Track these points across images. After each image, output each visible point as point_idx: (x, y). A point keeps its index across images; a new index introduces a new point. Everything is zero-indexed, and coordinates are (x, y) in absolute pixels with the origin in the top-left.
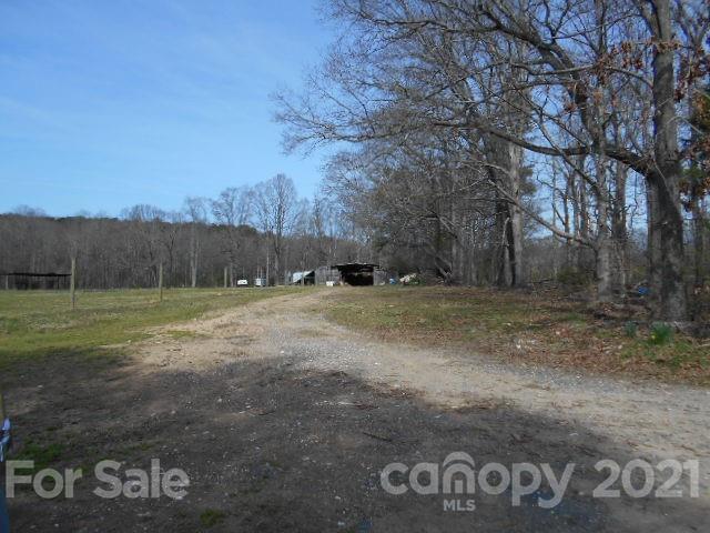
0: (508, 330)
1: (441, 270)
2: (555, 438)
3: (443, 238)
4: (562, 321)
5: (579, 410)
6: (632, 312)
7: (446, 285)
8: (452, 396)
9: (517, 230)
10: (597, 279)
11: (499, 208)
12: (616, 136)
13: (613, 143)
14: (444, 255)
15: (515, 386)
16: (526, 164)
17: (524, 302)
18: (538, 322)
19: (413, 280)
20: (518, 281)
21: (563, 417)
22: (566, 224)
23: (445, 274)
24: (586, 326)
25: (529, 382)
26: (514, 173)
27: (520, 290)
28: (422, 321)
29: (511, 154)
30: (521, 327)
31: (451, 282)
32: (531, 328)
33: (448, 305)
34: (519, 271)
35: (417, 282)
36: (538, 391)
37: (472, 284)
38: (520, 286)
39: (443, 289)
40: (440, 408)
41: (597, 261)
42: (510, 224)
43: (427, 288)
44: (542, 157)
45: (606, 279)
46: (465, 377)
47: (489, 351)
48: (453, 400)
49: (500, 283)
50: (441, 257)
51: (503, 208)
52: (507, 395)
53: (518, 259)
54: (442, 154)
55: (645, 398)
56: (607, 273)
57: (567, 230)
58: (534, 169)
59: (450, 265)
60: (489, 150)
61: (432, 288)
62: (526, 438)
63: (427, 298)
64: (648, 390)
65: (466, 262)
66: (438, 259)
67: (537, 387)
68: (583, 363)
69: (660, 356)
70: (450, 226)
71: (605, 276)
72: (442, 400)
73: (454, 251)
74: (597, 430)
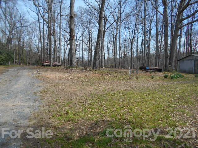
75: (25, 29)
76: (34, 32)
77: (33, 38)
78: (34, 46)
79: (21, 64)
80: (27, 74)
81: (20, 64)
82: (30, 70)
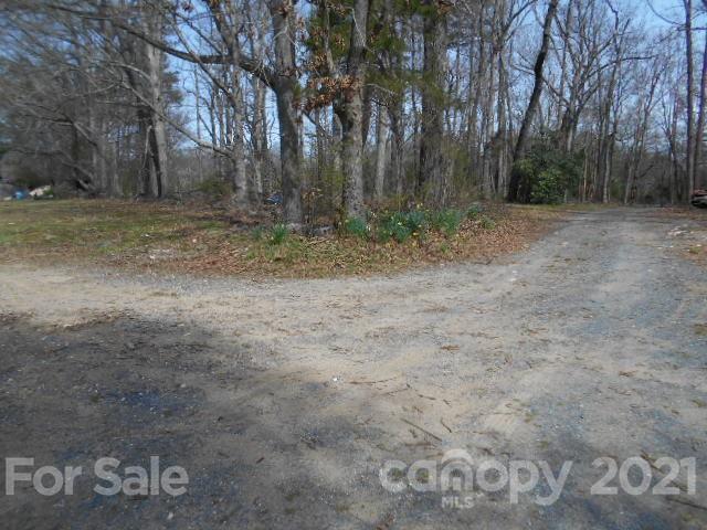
0: (145, 241)
1: (81, 182)
2: (170, 340)
3: (80, 146)
4: (199, 229)
5: (199, 312)
6: (262, 217)
7: (86, 198)
8: (65, 315)
9: (160, 139)
10: (235, 188)
11: (141, 114)
12: (252, 49)
13: (250, 56)
14: (84, 166)
15: (139, 296)
16: (171, 69)
17: (168, 213)
18: (177, 232)
19: (46, 193)
20: (164, 192)
21: (182, 320)
22: (213, 135)
23: (86, 186)
24: (222, 232)
25: (157, 290)
26: (154, 78)
27: (167, 200)
28: (49, 237)
29: (150, 56)
30: (158, 237)
31: (93, 195)
32: (170, 237)
33: (85, 219)
34: (164, 181)
35: (53, 195)
36: (163, 298)
37: (116, 196)
38: (166, 197)
39: (82, 201)
40: (49, 329)
41: (236, 170)
42: (153, 132)
43: (64, 202)
44: (187, 65)
45: (244, 188)
46: (87, 293)
47: (118, 264)
48: (66, 319)
49: (146, 194)
50: (80, 168)
51: (146, 115)
52: (129, 306)
53: (163, 169)
54: (73, 48)
55: (260, 293)
56: (245, 183)
57: (214, 141)
58: (180, 77)
59: (90, 175)
60: (127, 49)
61: (70, 201)
62: (140, 344)
63: (60, 213)
64: (263, 285)
65: (109, 173)
66: (76, 169)
67: (162, 294)
68: (212, 267)
69: (277, 255)
70: (89, 133)
71: (243, 185)
72: (53, 320)
73: (95, 161)
74: (210, 328)
75: (628, 70)
76: (662, 77)
77: (654, 99)
78: (657, 129)
79: (606, 201)
80: (638, 236)
81: (601, 200)
82: (647, 224)
